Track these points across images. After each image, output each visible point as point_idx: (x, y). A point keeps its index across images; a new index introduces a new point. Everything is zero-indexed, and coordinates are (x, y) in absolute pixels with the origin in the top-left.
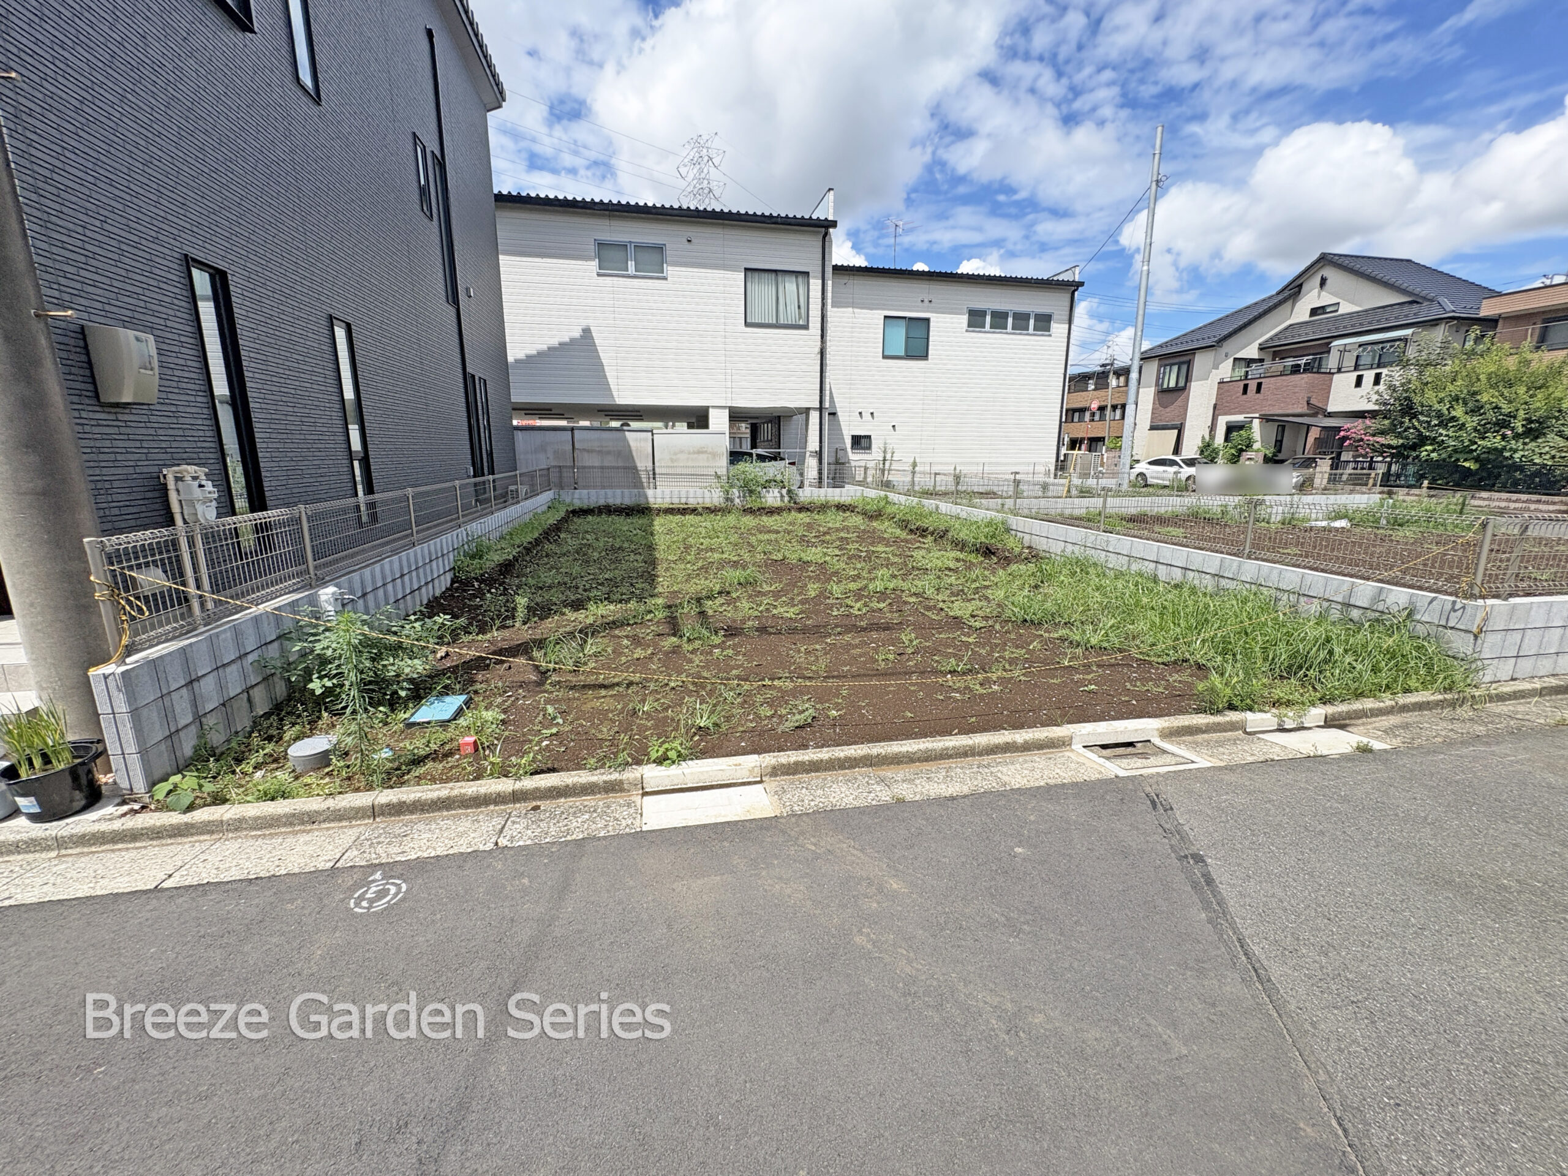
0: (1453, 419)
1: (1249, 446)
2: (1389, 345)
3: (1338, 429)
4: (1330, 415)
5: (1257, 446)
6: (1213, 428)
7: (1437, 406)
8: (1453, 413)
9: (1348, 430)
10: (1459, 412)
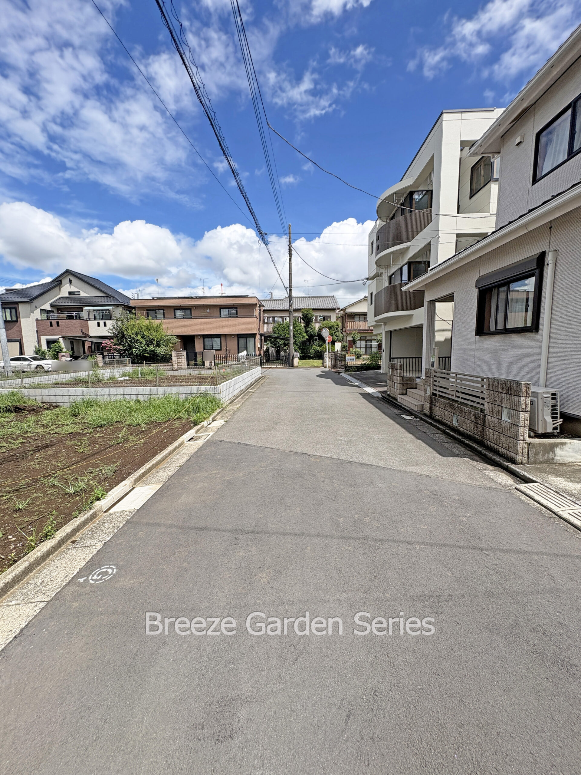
0: (138, 340)
1: (61, 350)
2: (105, 311)
3: (101, 343)
4: (91, 337)
5: (64, 350)
6: (39, 342)
7: (132, 336)
8: (137, 338)
9: (105, 343)
10: (139, 337)
